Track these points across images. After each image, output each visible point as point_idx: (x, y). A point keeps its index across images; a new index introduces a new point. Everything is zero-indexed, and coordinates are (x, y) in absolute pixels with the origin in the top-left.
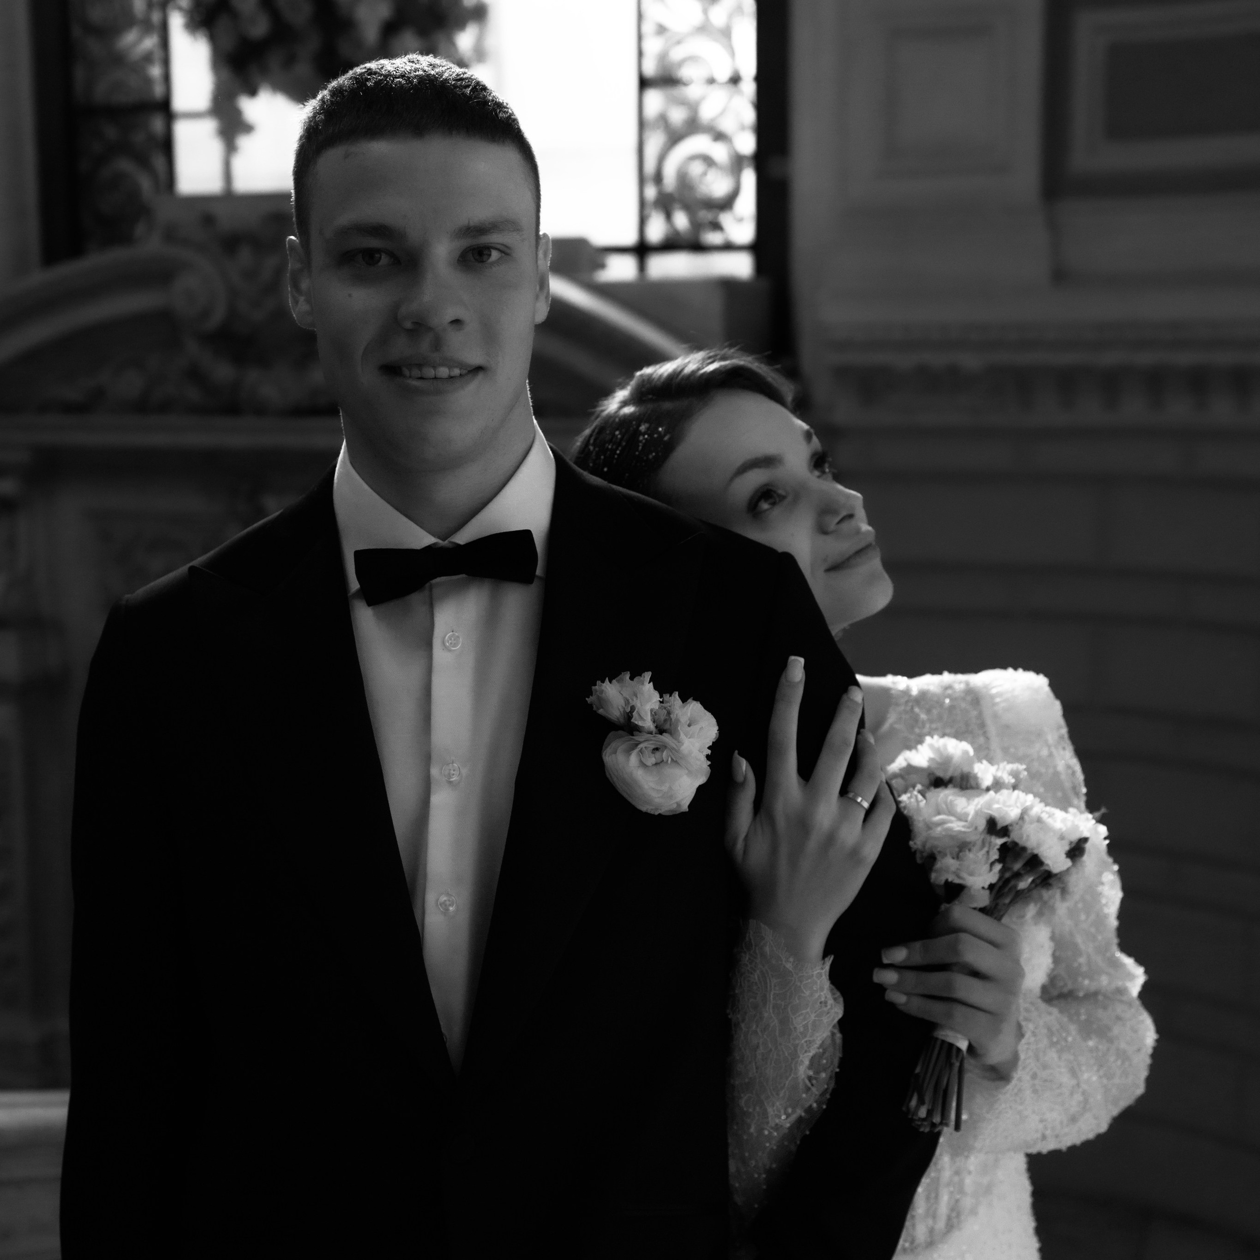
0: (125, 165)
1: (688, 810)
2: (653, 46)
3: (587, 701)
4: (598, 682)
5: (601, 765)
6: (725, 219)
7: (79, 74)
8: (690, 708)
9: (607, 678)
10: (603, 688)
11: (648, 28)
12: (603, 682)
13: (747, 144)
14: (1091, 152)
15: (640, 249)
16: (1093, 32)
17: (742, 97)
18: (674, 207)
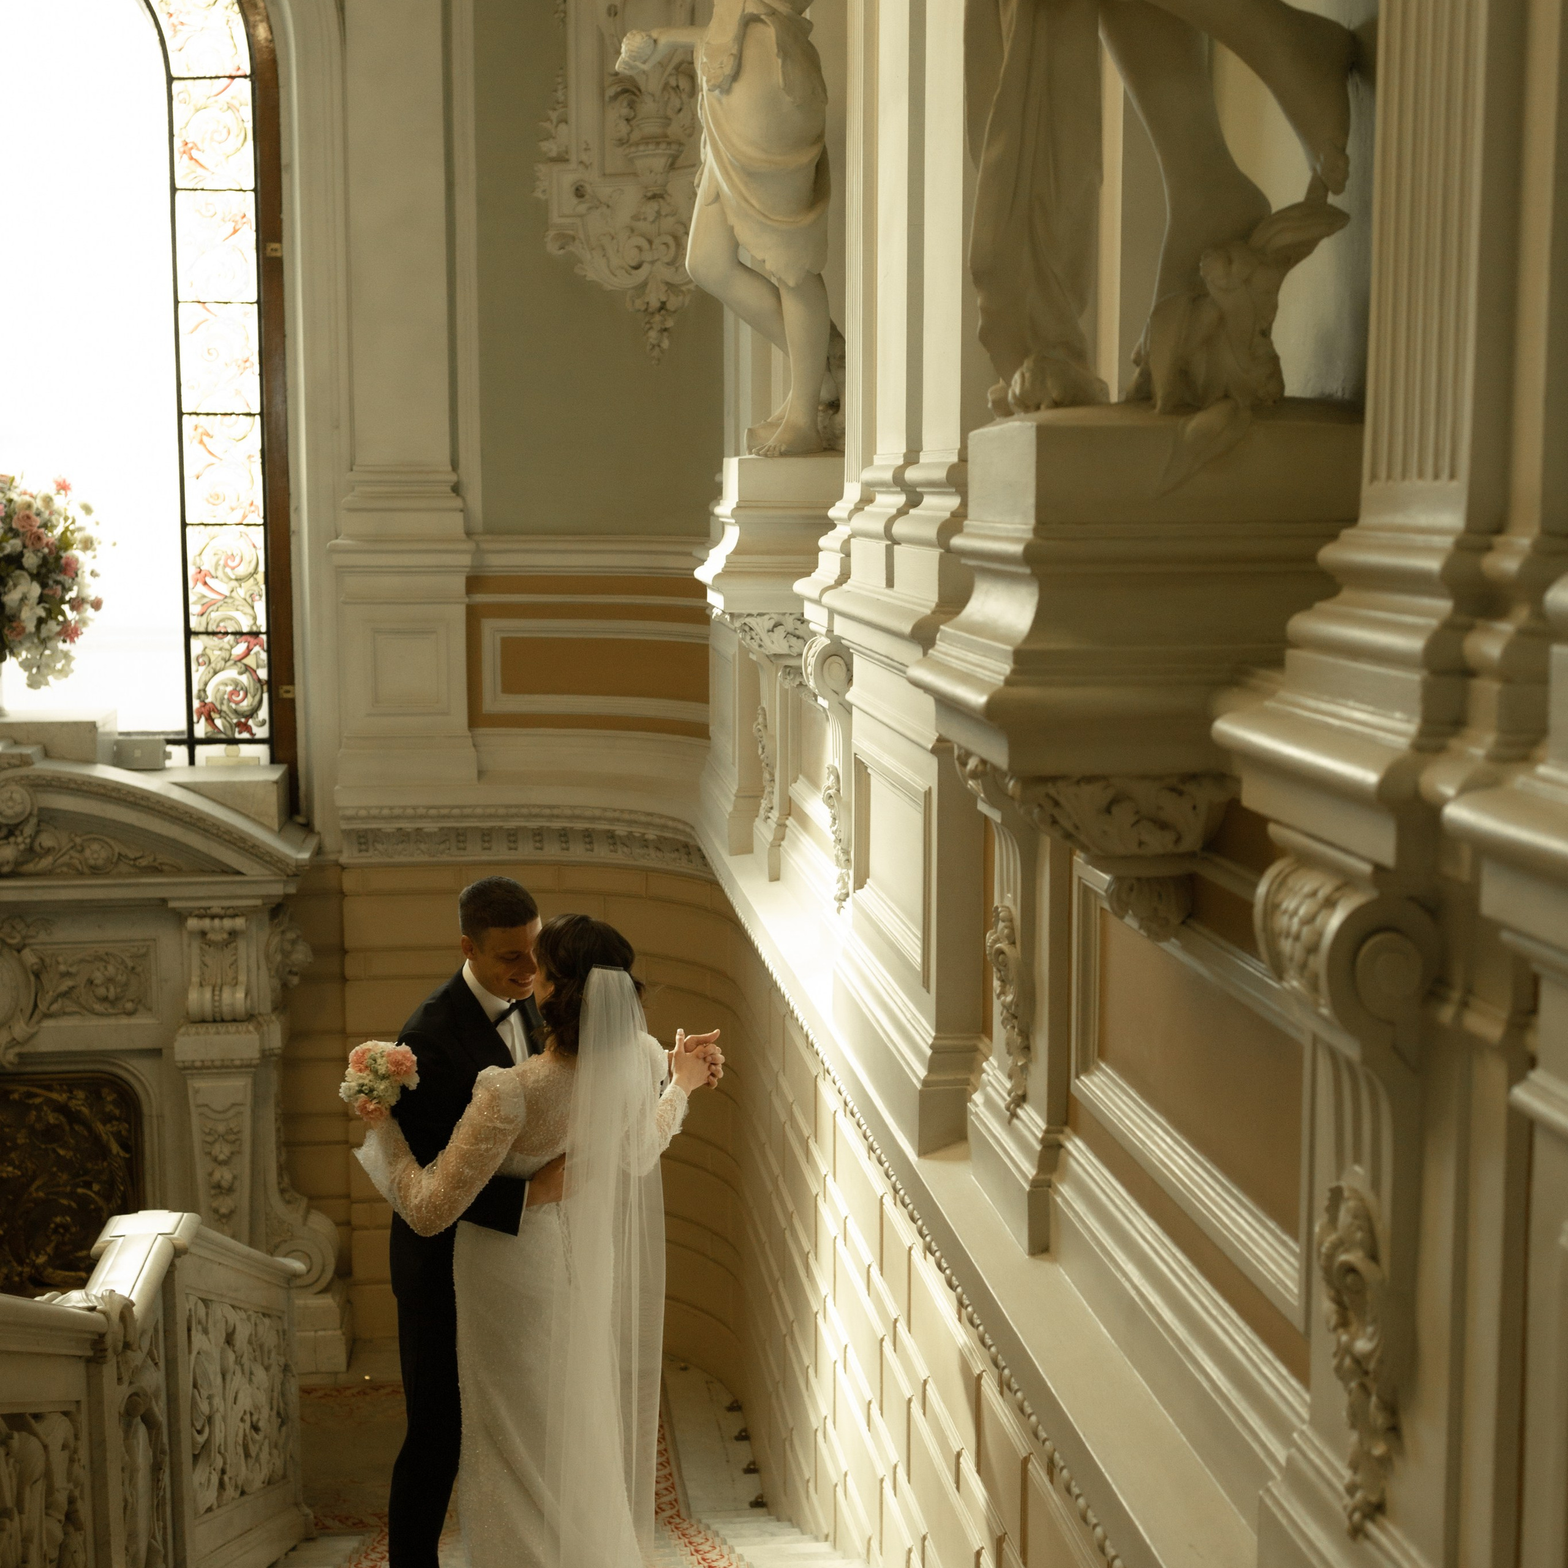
11: (192, 598)
14: (495, 701)
15: (191, 742)
16: (493, 631)
17: (261, 646)
18: (213, 715)
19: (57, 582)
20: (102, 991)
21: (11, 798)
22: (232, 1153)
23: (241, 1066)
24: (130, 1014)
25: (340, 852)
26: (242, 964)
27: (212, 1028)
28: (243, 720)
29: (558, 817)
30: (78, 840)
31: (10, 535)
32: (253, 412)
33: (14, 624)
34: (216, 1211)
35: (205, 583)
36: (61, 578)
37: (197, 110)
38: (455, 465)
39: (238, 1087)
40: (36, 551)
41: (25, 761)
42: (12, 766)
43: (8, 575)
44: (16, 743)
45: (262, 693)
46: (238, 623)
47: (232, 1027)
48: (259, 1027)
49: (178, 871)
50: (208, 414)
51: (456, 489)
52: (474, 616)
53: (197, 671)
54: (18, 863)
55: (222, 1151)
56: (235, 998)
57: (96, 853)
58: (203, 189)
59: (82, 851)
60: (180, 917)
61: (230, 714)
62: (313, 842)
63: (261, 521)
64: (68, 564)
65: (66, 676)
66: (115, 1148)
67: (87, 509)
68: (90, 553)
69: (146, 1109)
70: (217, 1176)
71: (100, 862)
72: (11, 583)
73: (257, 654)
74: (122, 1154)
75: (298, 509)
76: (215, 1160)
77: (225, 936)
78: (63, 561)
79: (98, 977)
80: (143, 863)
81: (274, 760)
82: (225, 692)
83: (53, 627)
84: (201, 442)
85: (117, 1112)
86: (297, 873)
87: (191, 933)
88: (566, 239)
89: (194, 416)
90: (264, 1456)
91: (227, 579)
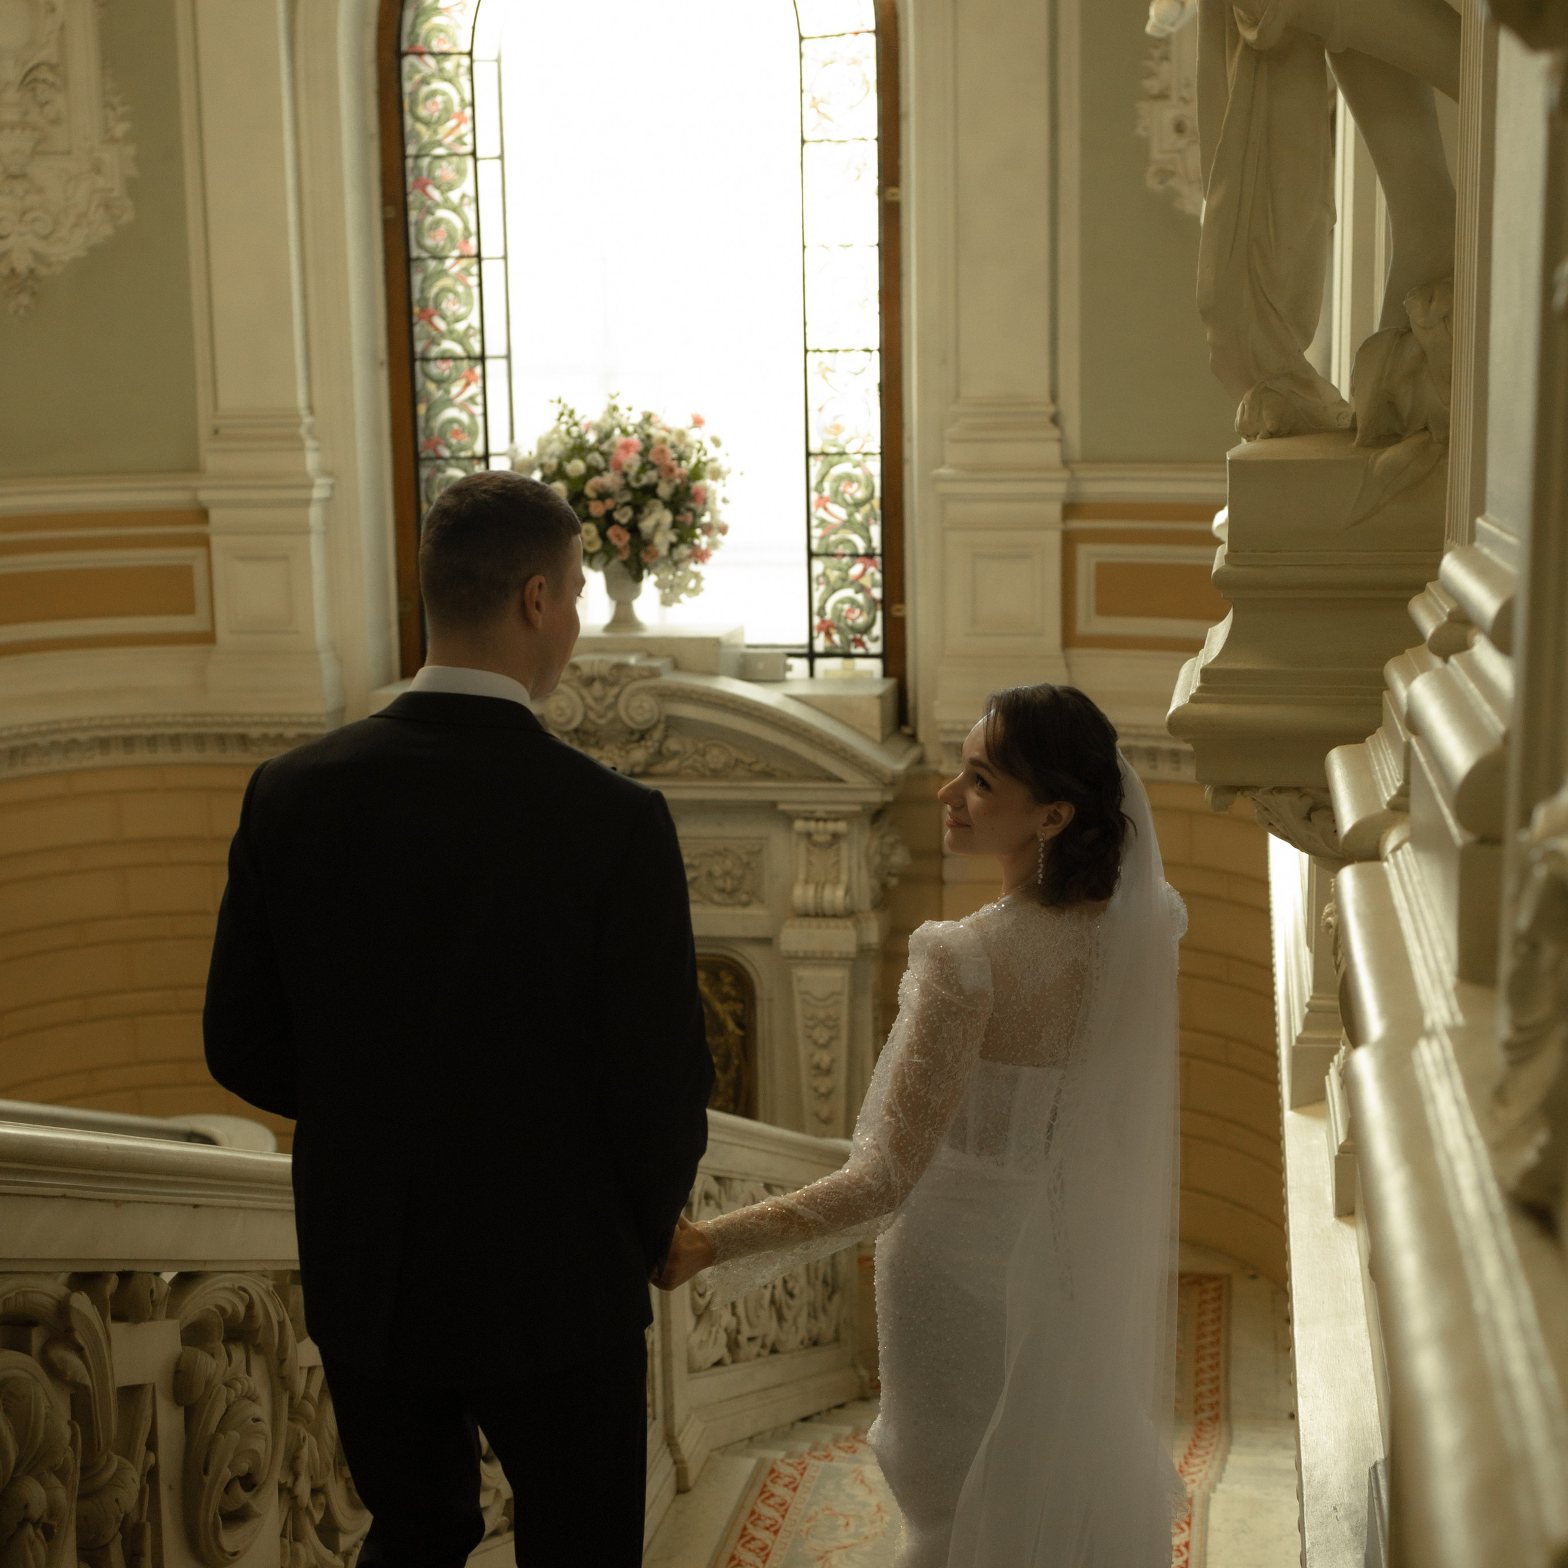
2: (816, 533)
11: (814, 522)
13: (877, 593)
14: (1088, 623)
15: (811, 656)
16: (1088, 556)
17: (876, 566)
18: (833, 631)
19: (690, 510)
20: (720, 883)
21: (641, 707)
22: (831, 1039)
23: (840, 959)
24: (745, 904)
25: (940, 762)
26: (844, 865)
27: (814, 922)
28: (858, 636)
29: (1145, 736)
30: (701, 745)
31: (648, 467)
32: (871, 349)
33: (649, 548)
34: (816, 1090)
35: (826, 509)
36: (692, 505)
37: (825, 65)
38: (1054, 397)
39: (836, 978)
40: (669, 481)
41: (654, 673)
42: (642, 677)
43: (645, 504)
44: (650, 655)
45: (876, 610)
46: (854, 546)
47: (832, 923)
48: (857, 924)
49: (788, 776)
50: (830, 351)
51: (1055, 420)
52: (1069, 542)
53: (817, 589)
54: (649, 764)
55: (822, 1035)
56: (835, 896)
57: (716, 757)
58: (829, 141)
59: (704, 755)
60: (789, 818)
61: (848, 631)
62: (914, 753)
63: (878, 450)
64: (697, 494)
65: (697, 594)
66: (731, 1026)
67: (717, 442)
68: (720, 481)
69: (759, 992)
70: (817, 1058)
71: (720, 766)
72: (646, 511)
73: (872, 574)
74: (738, 1032)
75: (910, 439)
76: (815, 1043)
77: (828, 838)
78: (693, 491)
79: (717, 870)
80: (758, 767)
81: (886, 674)
82: (842, 610)
83: (684, 550)
84: (824, 377)
85: (733, 993)
86: (891, 783)
87: (799, 834)
88: (1165, 174)
89: (818, 353)
90: (803, 1320)
91: (845, 504)
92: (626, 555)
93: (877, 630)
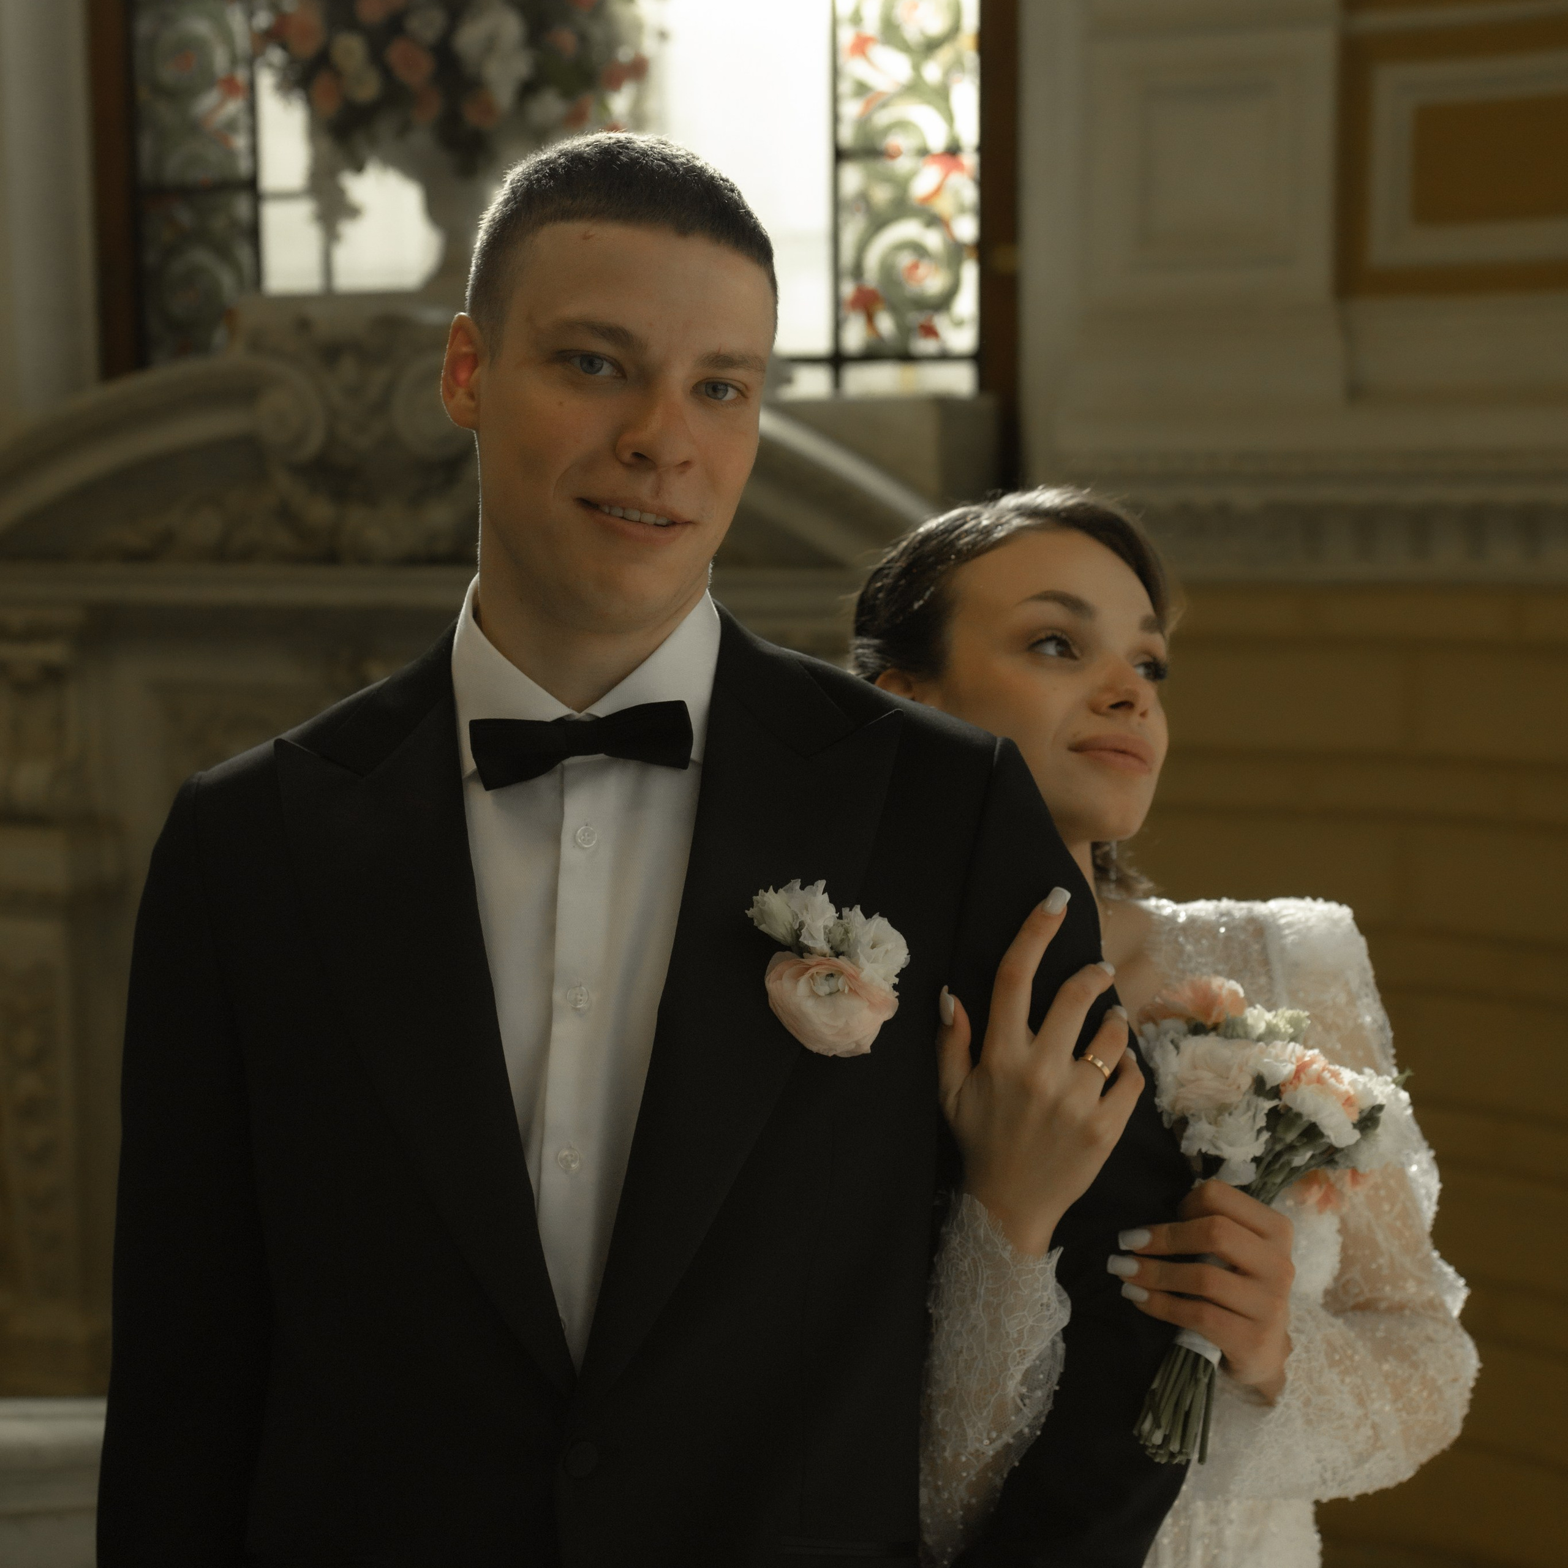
0: (201, 257)
1: (870, 1051)
2: (851, 109)
3: (746, 914)
4: (761, 892)
5: (764, 994)
6: (941, 323)
7: (147, 145)
8: (875, 925)
9: (771, 887)
10: (765, 899)
11: (845, 87)
12: (766, 891)
13: (967, 229)
14: (1395, 238)
15: (837, 361)
16: (1397, 90)
17: (966, 173)
18: (879, 308)
28: (927, 317)
33: (478, 94)
35: (868, 60)
45: (965, 263)
46: (923, 133)
52: (1355, 60)
53: (850, 224)
61: (907, 308)
73: (960, 189)
81: (982, 391)
82: (897, 266)
91: (904, 46)
92: (432, 108)
93: (967, 303)
